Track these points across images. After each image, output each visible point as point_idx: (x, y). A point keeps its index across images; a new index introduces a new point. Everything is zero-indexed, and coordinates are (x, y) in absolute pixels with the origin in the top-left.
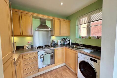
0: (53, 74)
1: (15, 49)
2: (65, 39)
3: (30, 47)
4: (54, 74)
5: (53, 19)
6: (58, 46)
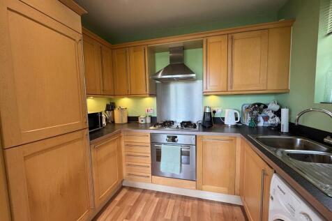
0: (184, 208)
2: (260, 108)
4: (188, 209)
6: (226, 129)
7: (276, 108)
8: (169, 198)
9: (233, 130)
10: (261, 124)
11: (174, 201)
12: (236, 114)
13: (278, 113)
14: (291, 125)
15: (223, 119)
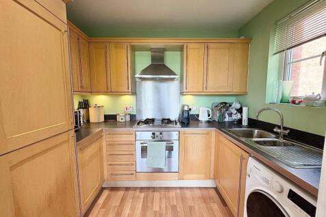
1: (102, 119)
2: (226, 106)
3: (128, 118)
5: (183, 46)
6: (200, 124)
7: (238, 106)
8: (154, 191)
9: (207, 124)
10: (227, 119)
11: (159, 193)
12: (208, 111)
13: (240, 111)
14: (250, 120)
15: (198, 116)
